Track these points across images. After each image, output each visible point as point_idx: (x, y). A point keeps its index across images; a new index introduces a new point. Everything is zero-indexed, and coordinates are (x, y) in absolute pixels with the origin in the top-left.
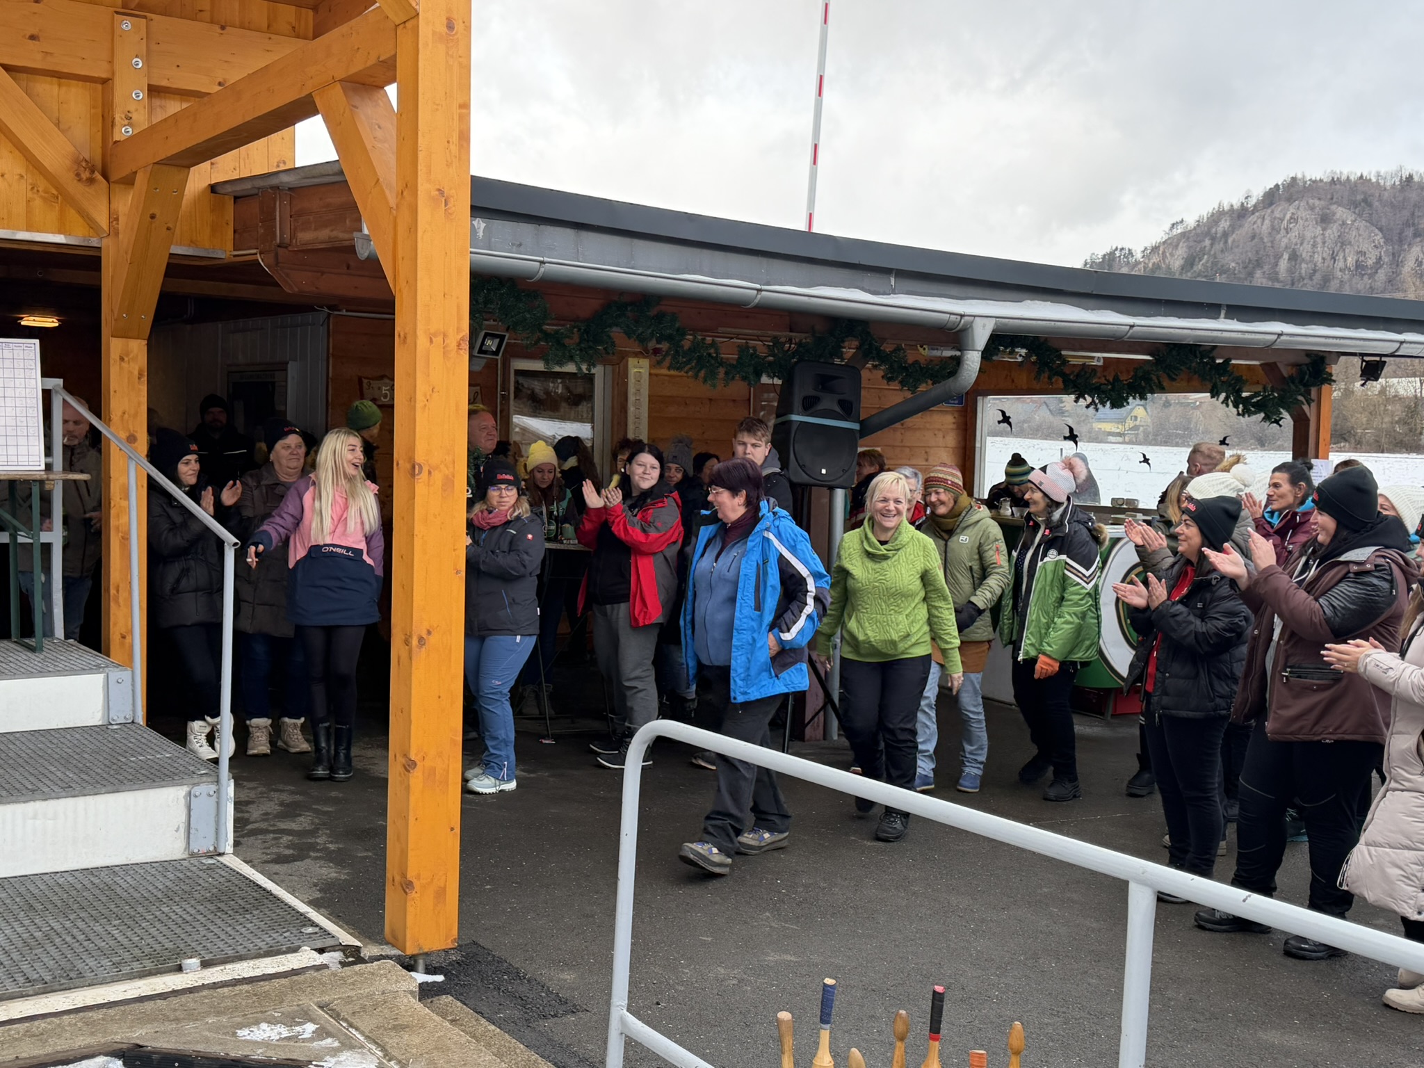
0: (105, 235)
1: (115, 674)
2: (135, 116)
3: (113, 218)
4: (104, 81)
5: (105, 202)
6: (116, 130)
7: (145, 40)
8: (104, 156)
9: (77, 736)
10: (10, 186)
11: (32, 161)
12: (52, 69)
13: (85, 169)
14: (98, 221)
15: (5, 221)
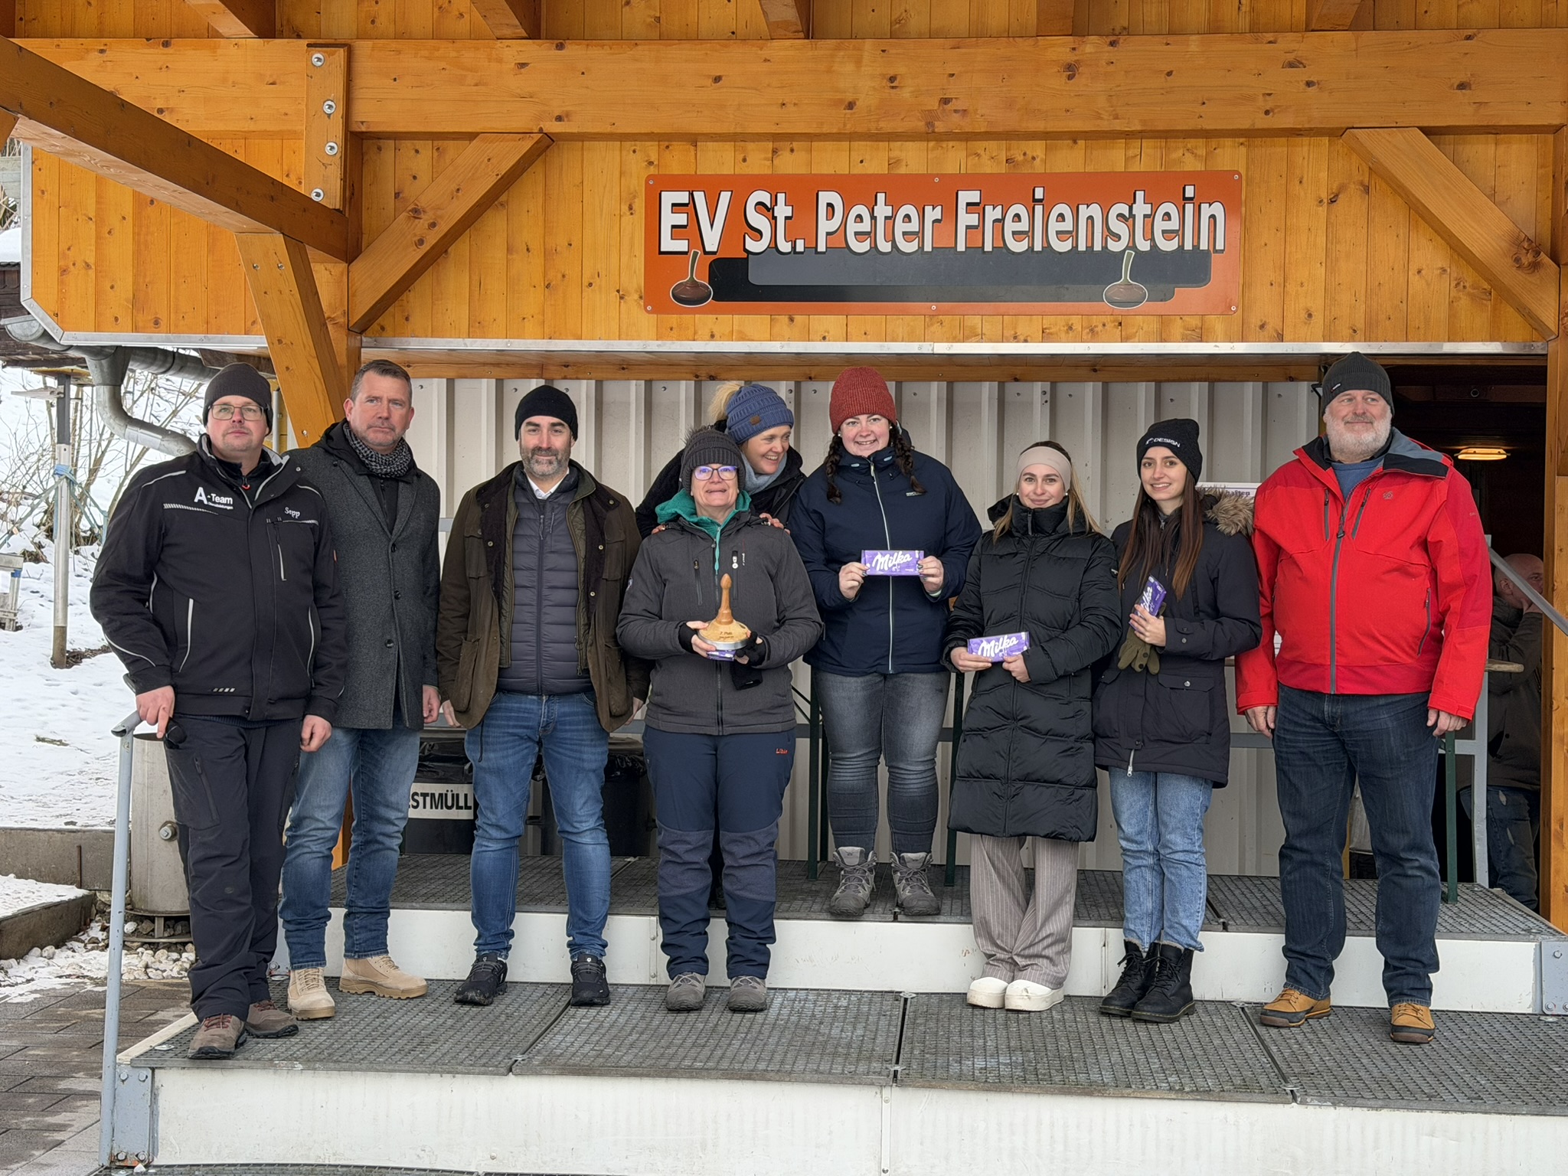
0: (1554, 337)
1: (1552, 945)
3: (1564, 314)
5: (1554, 292)
8: (1553, 229)
9: (1497, 1026)
10: (1428, 284)
11: (1457, 250)
12: (1485, 123)
13: (1528, 250)
14: (1544, 319)
15: (1422, 331)
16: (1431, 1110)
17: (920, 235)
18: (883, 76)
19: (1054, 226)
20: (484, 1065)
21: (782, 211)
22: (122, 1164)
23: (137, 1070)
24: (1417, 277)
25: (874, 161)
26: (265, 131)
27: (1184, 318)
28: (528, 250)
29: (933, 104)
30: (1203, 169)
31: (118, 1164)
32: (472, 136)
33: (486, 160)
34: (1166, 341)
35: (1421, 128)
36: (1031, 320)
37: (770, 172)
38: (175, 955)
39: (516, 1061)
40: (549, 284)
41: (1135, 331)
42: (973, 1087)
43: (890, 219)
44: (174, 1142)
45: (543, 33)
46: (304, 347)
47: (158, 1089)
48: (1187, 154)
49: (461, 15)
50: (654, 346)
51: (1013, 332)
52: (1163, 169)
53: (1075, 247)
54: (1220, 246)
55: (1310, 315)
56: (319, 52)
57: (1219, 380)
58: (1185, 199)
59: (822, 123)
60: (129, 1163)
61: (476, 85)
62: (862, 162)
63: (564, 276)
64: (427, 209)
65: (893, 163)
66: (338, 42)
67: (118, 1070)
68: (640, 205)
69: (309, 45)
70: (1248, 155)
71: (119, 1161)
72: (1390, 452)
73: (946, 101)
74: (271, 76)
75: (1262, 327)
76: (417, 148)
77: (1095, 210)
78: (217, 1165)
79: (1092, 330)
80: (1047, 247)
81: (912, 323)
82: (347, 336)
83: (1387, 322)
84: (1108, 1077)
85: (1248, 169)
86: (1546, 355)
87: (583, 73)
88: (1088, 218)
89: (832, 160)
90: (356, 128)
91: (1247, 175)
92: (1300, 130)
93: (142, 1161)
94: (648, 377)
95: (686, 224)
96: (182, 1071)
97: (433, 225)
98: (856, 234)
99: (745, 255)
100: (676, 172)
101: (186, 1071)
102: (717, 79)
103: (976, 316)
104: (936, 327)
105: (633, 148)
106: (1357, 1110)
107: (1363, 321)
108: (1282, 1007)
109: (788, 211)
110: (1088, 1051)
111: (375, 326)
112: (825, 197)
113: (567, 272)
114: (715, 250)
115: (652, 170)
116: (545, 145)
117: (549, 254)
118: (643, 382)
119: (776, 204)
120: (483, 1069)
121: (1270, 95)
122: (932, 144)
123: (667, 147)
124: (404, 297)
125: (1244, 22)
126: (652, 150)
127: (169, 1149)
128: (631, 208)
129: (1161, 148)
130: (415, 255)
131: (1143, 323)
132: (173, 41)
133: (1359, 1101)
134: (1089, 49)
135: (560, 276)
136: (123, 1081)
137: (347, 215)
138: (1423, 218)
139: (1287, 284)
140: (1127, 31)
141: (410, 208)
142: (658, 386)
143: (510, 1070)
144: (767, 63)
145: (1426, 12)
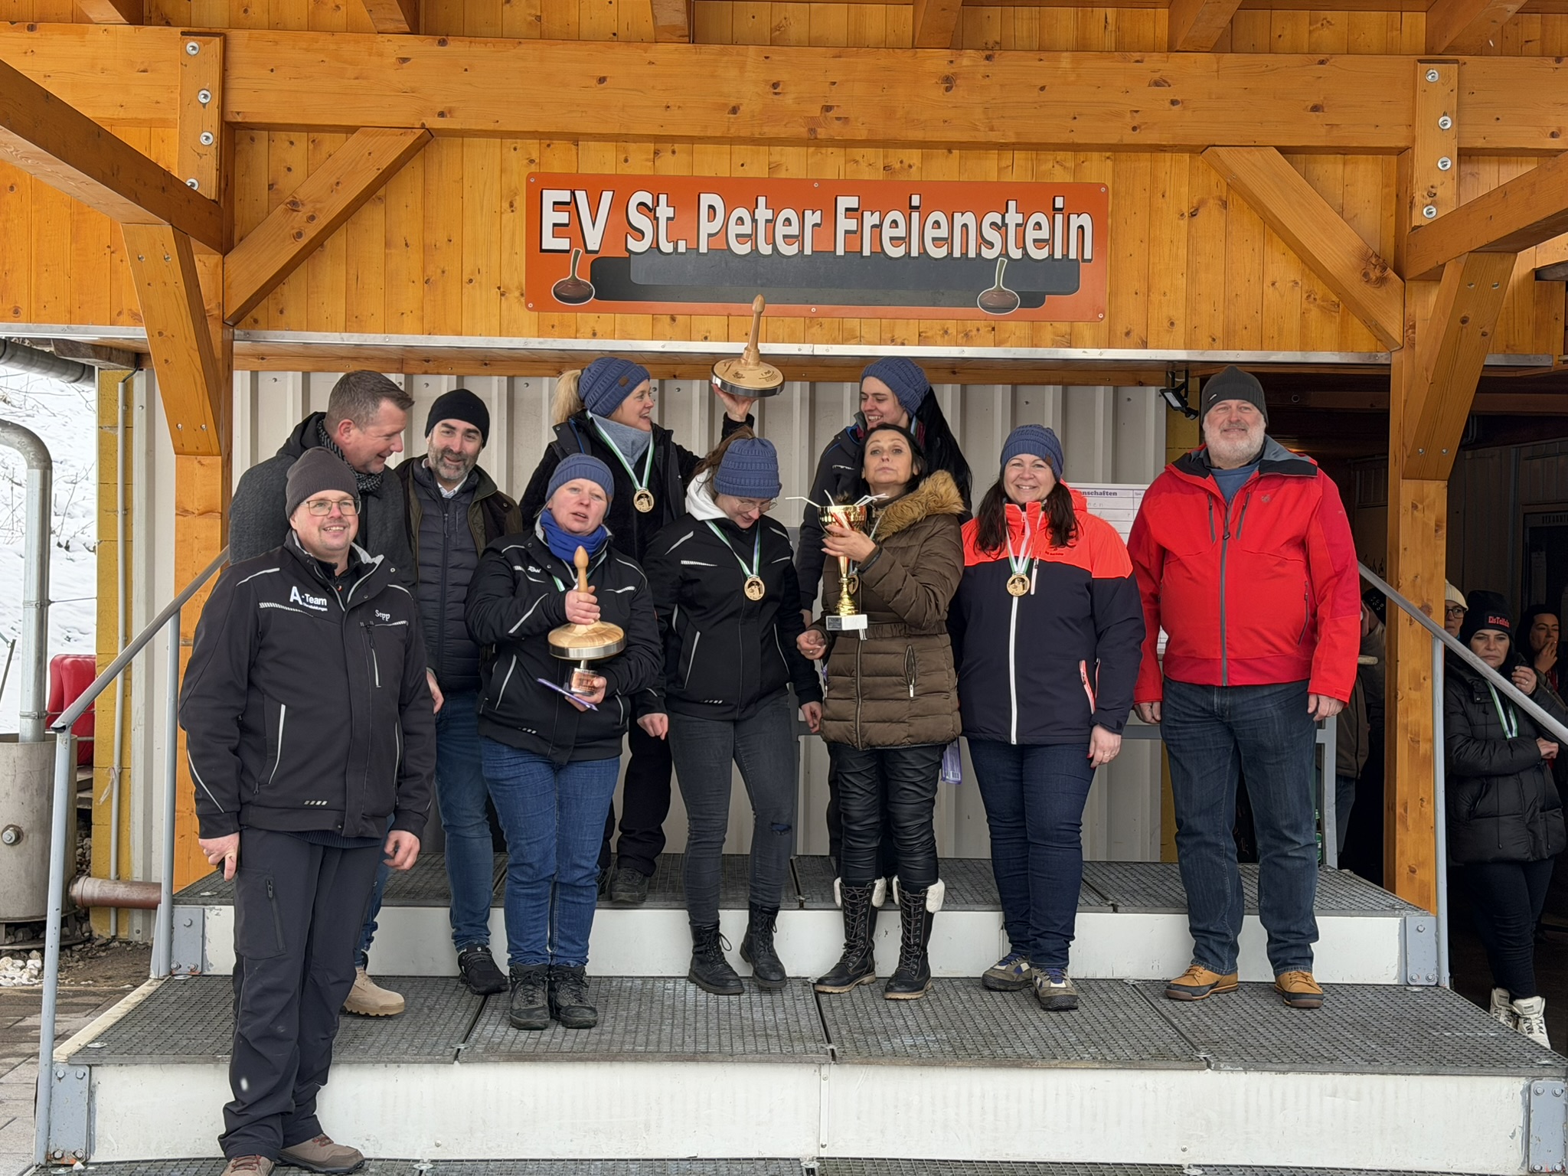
0: (1396, 348)
1: (1416, 919)
2: (1439, 192)
3: (1409, 326)
4: (1400, 151)
5: (1399, 306)
6: (1415, 212)
7: (1456, 91)
8: (1397, 247)
9: (1369, 995)
10: (1282, 296)
11: (1309, 263)
12: (1337, 145)
13: (1376, 266)
14: (1390, 330)
15: (1276, 340)
16: (1334, 1072)
17: (800, 238)
18: (766, 82)
19: (930, 233)
20: (429, 1054)
21: (664, 211)
22: (58, 1162)
23: (75, 1067)
24: (1271, 288)
25: (754, 165)
26: (136, 118)
27: (1054, 324)
28: (406, 244)
29: (816, 111)
30: (1072, 181)
31: (54, 1162)
32: (351, 130)
33: (367, 154)
34: (1036, 346)
35: (1277, 148)
36: (908, 324)
37: (651, 173)
38: (20, 963)
39: (459, 1050)
40: (428, 280)
41: (1007, 336)
42: (908, 1062)
43: (771, 222)
44: (112, 1140)
45: (422, 29)
46: (186, 339)
47: (94, 1086)
48: (1056, 165)
49: (337, 7)
50: (535, 343)
51: (890, 335)
52: (1034, 180)
53: (950, 253)
54: (1088, 255)
55: (1172, 324)
56: (194, 40)
57: (1073, 384)
58: (1055, 209)
59: (706, 127)
60: (66, 1162)
61: (357, 78)
62: (742, 165)
63: (443, 272)
64: (305, 202)
65: (773, 167)
66: (214, 30)
67: (54, 1068)
68: (521, 202)
69: (183, 33)
70: (1114, 171)
71: (56, 1159)
72: (1264, 458)
73: (828, 108)
74: (142, 63)
75: (1128, 334)
76: (292, 140)
77: (969, 218)
78: (156, 1161)
79: (966, 335)
80: (924, 253)
81: (793, 325)
82: (222, 328)
83: (1244, 332)
84: (1033, 1051)
85: (1114, 182)
86: (1390, 365)
87: (466, 70)
88: (962, 226)
89: (713, 162)
90: (230, 118)
91: (1113, 188)
92: (1165, 146)
93: (79, 1159)
94: (511, 373)
95: (567, 222)
96: (121, 1068)
97: (312, 218)
98: (737, 236)
99: (627, 255)
100: (557, 170)
101: (124, 1067)
102: (602, 80)
103: (855, 317)
104: (815, 329)
105: (513, 146)
106: (1266, 1074)
107: (1221, 329)
108: (1185, 982)
109: (670, 212)
110: (1005, 1028)
111: (248, 319)
112: (707, 199)
113: (447, 268)
114: (597, 249)
115: (533, 168)
116: (426, 141)
117: (428, 249)
118: (506, 378)
119: (658, 205)
120: (429, 1057)
121: (1137, 111)
122: (811, 149)
123: (549, 145)
124: (278, 289)
125: (1109, 41)
126: (533, 147)
127: (106, 1146)
128: (511, 206)
129: (1032, 160)
130: (294, 248)
131: (1016, 327)
132: (39, 25)
133: (1269, 1065)
134: (966, 62)
135: (439, 271)
136: (60, 1079)
137: (222, 205)
138: (1274, 231)
139: (1151, 294)
140: (999, 45)
141: (287, 201)
142: (520, 382)
143: (456, 1057)
144: (653, 66)
145: (1280, 36)
